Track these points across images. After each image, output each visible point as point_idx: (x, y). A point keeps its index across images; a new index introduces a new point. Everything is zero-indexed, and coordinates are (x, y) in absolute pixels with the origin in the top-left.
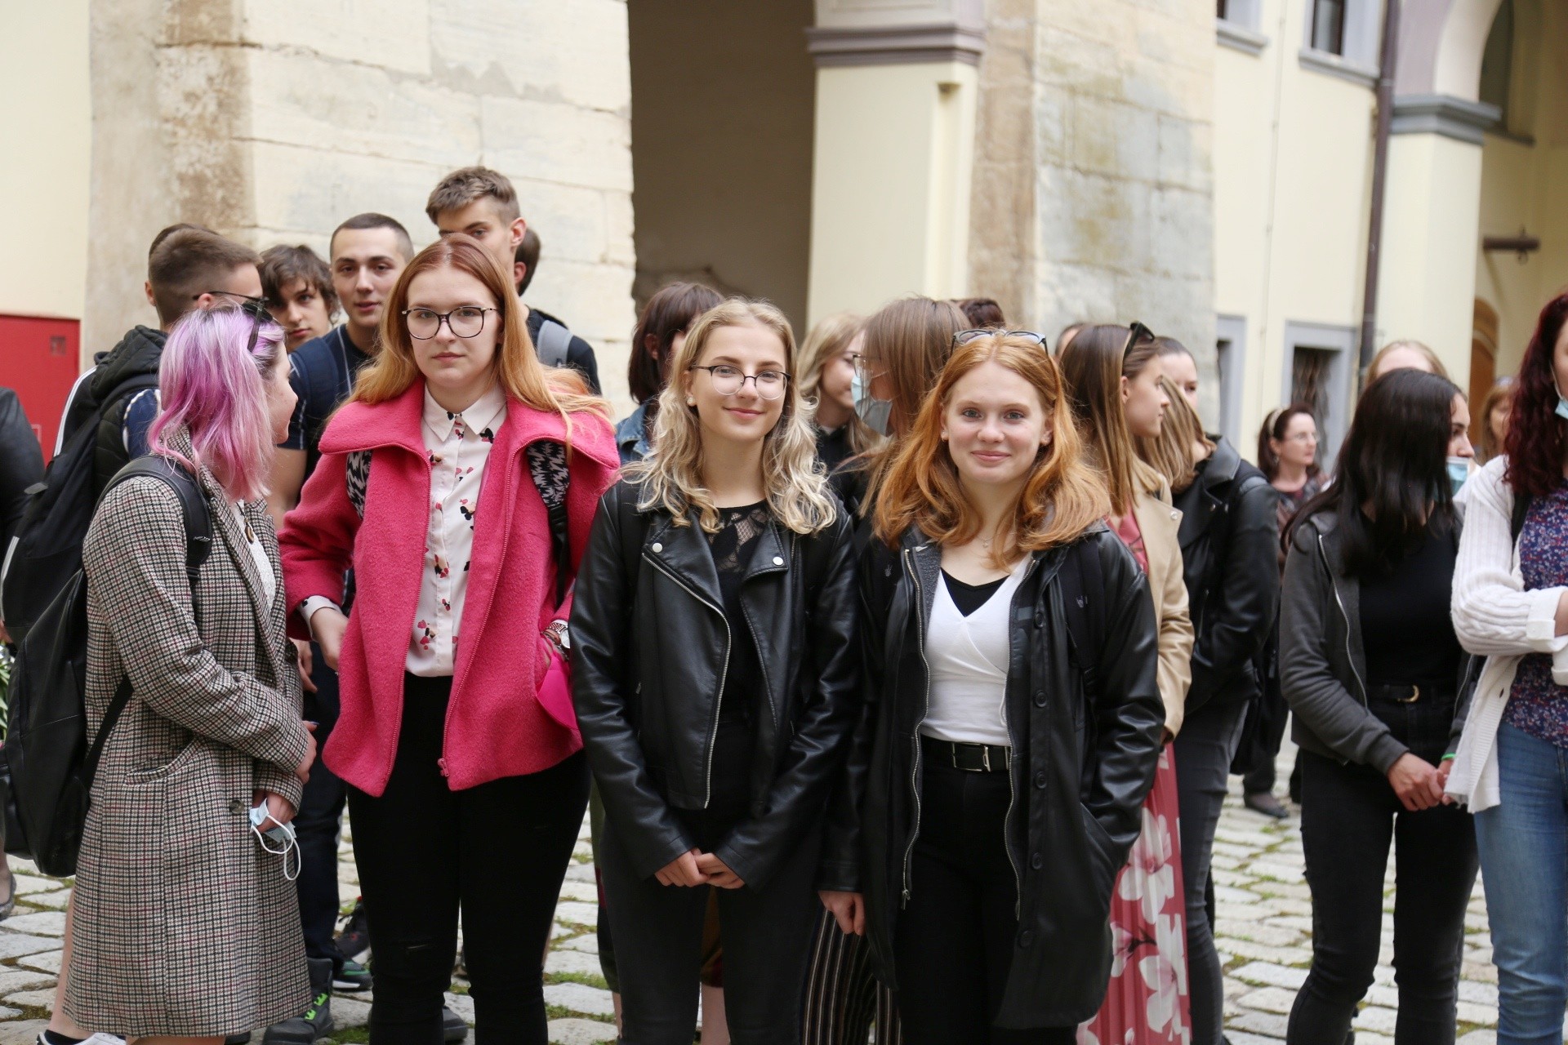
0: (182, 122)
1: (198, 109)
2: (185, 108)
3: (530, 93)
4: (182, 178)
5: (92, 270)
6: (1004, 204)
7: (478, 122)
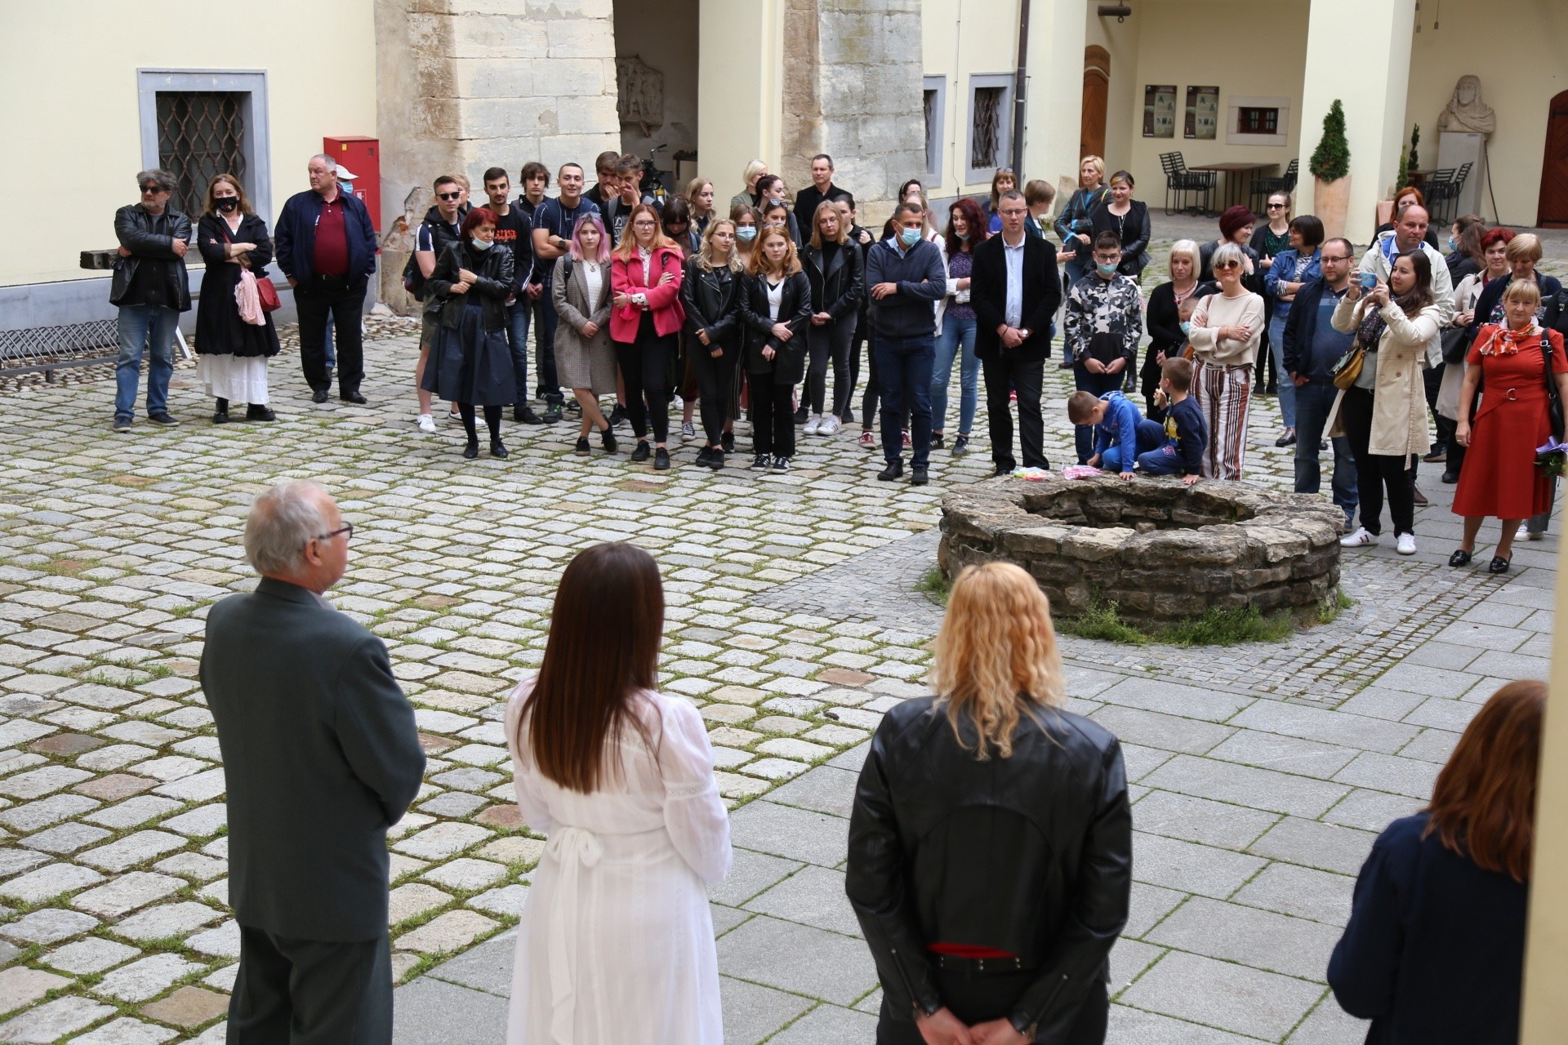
0: (421, 48)
1: (429, 43)
2: (422, 42)
3: (569, 16)
4: (422, 74)
5: (379, 115)
6: (802, 33)
7: (546, 33)
